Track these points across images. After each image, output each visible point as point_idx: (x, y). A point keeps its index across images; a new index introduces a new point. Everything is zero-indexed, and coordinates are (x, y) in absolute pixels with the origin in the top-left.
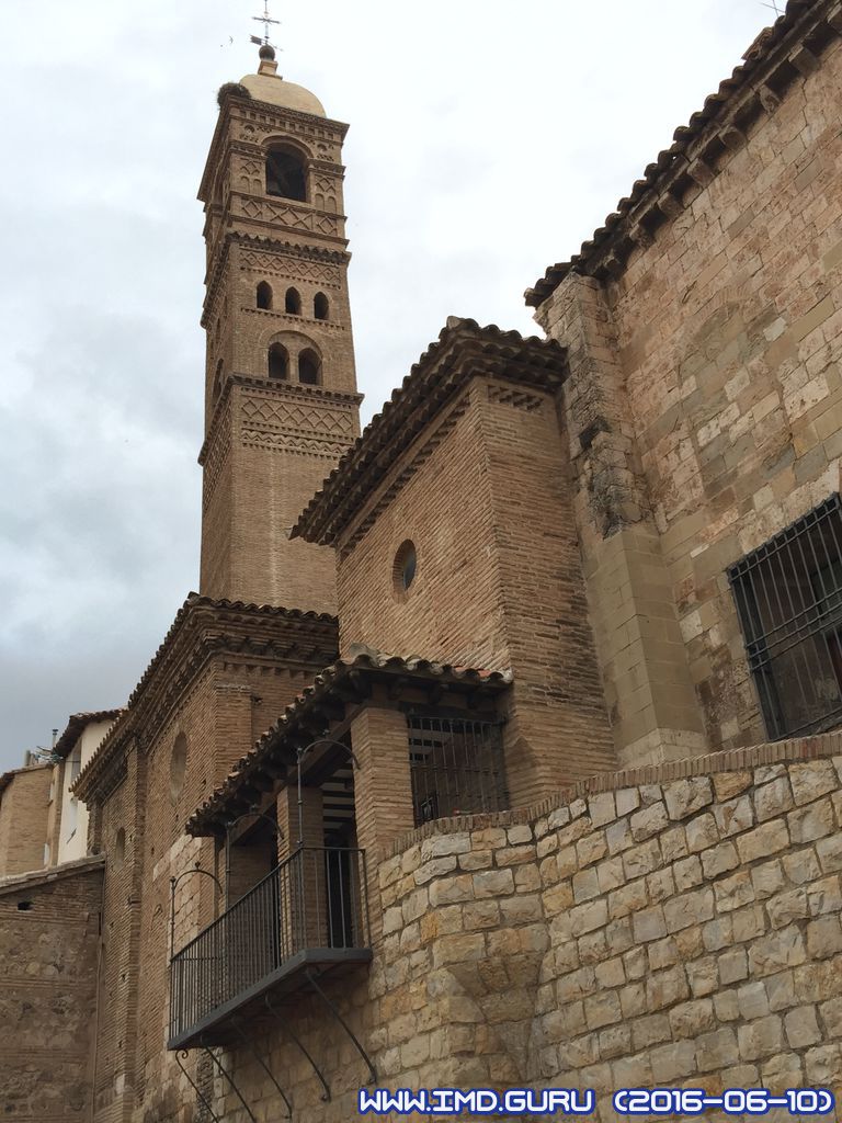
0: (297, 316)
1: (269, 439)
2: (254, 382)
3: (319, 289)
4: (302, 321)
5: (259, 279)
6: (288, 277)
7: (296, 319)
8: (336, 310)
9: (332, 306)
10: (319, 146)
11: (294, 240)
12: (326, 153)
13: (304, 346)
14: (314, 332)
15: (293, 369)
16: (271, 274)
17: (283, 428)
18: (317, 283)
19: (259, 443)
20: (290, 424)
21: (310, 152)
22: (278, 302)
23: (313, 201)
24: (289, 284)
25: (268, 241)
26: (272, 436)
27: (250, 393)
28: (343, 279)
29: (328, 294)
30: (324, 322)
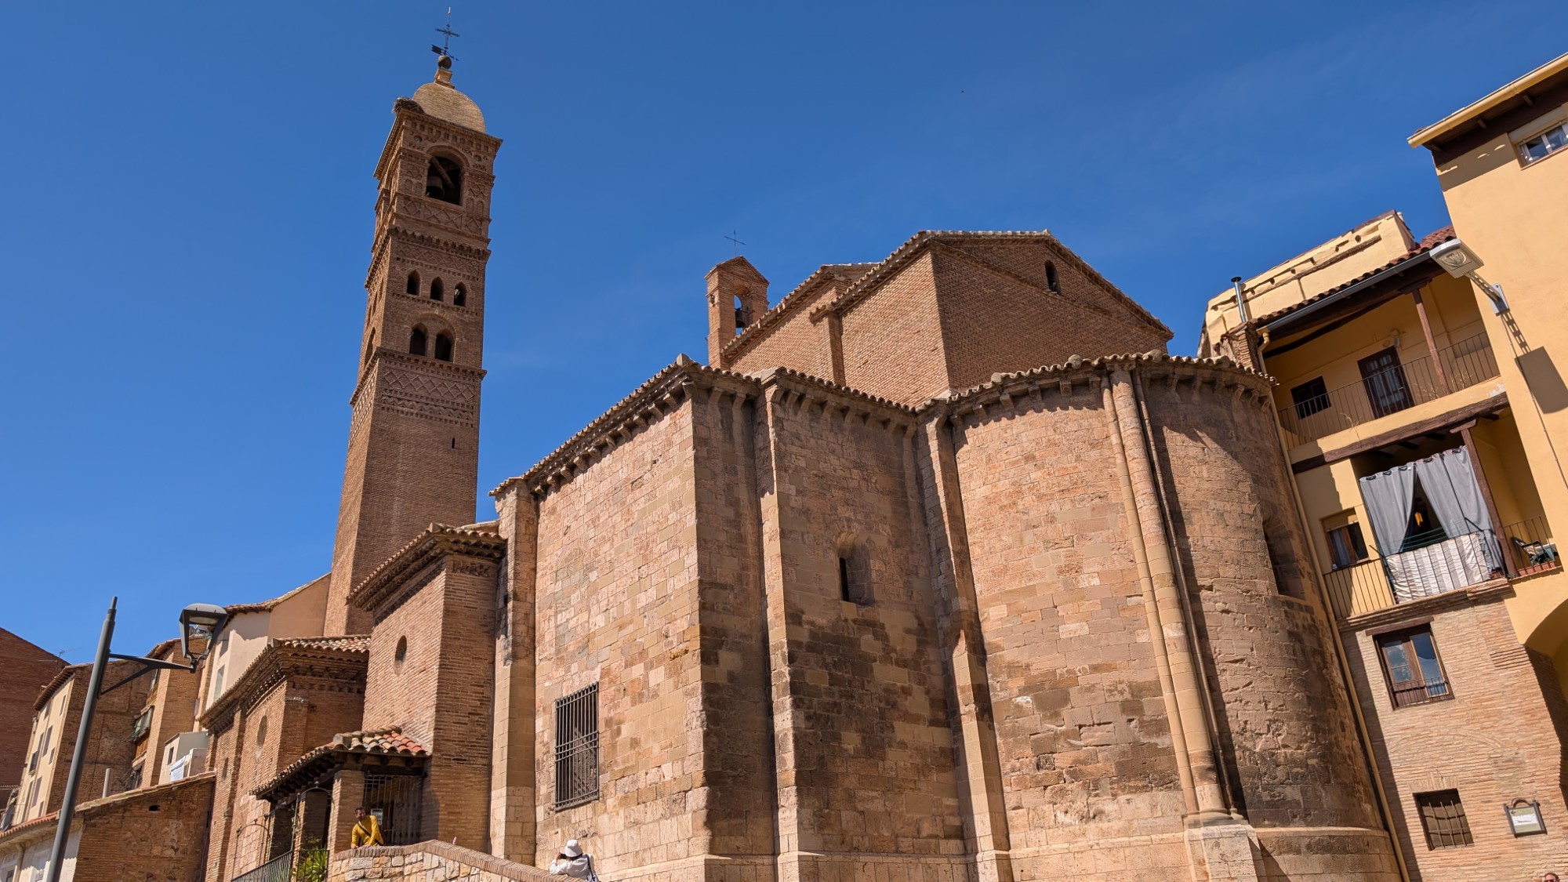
0: (439, 302)
1: (403, 406)
2: (396, 356)
3: (460, 280)
4: (443, 306)
5: (410, 268)
6: (435, 268)
7: (438, 305)
8: (472, 299)
9: (470, 295)
10: (476, 156)
11: (444, 237)
12: (481, 163)
13: (442, 328)
14: (451, 316)
15: (431, 346)
16: (422, 265)
17: (417, 396)
18: (459, 274)
19: (396, 407)
20: (422, 393)
21: (467, 161)
22: (424, 290)
23: (464, 203)
24: (436, 274)
25: (422, 237)
26: (406, 403)
27: (392, 365)
28: (482, 272)
29: (467, 284)
30: (461, 308)
